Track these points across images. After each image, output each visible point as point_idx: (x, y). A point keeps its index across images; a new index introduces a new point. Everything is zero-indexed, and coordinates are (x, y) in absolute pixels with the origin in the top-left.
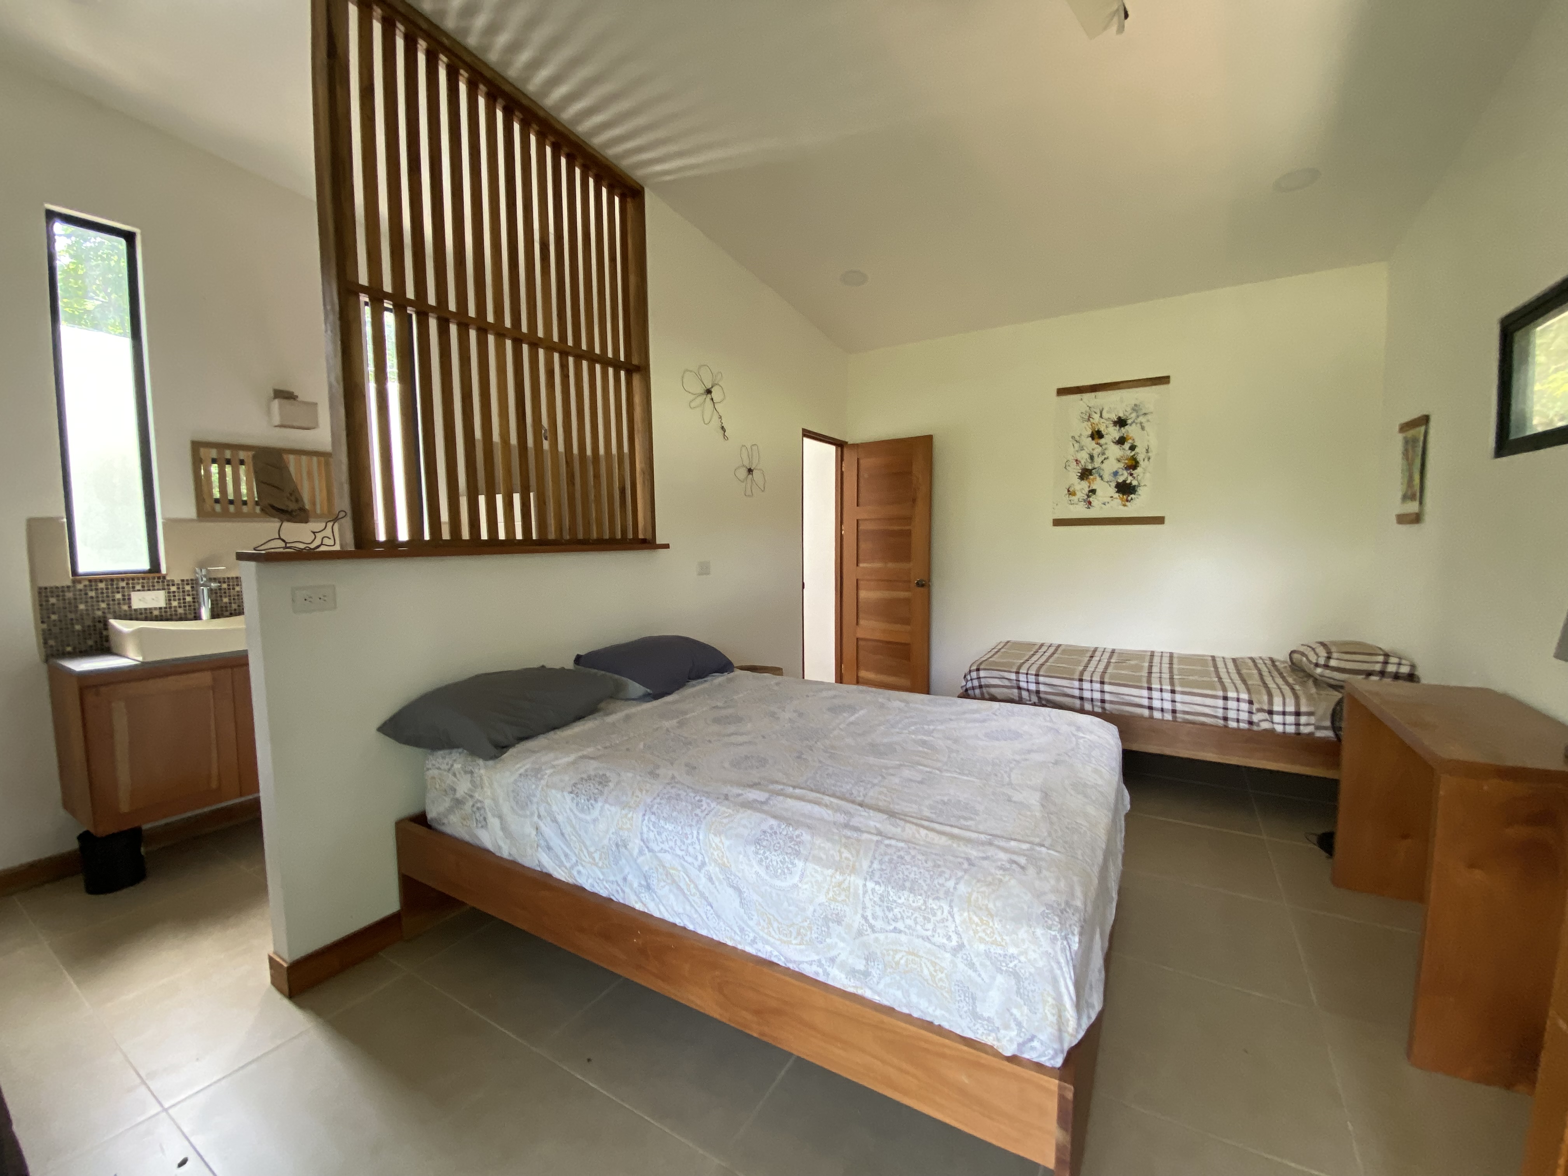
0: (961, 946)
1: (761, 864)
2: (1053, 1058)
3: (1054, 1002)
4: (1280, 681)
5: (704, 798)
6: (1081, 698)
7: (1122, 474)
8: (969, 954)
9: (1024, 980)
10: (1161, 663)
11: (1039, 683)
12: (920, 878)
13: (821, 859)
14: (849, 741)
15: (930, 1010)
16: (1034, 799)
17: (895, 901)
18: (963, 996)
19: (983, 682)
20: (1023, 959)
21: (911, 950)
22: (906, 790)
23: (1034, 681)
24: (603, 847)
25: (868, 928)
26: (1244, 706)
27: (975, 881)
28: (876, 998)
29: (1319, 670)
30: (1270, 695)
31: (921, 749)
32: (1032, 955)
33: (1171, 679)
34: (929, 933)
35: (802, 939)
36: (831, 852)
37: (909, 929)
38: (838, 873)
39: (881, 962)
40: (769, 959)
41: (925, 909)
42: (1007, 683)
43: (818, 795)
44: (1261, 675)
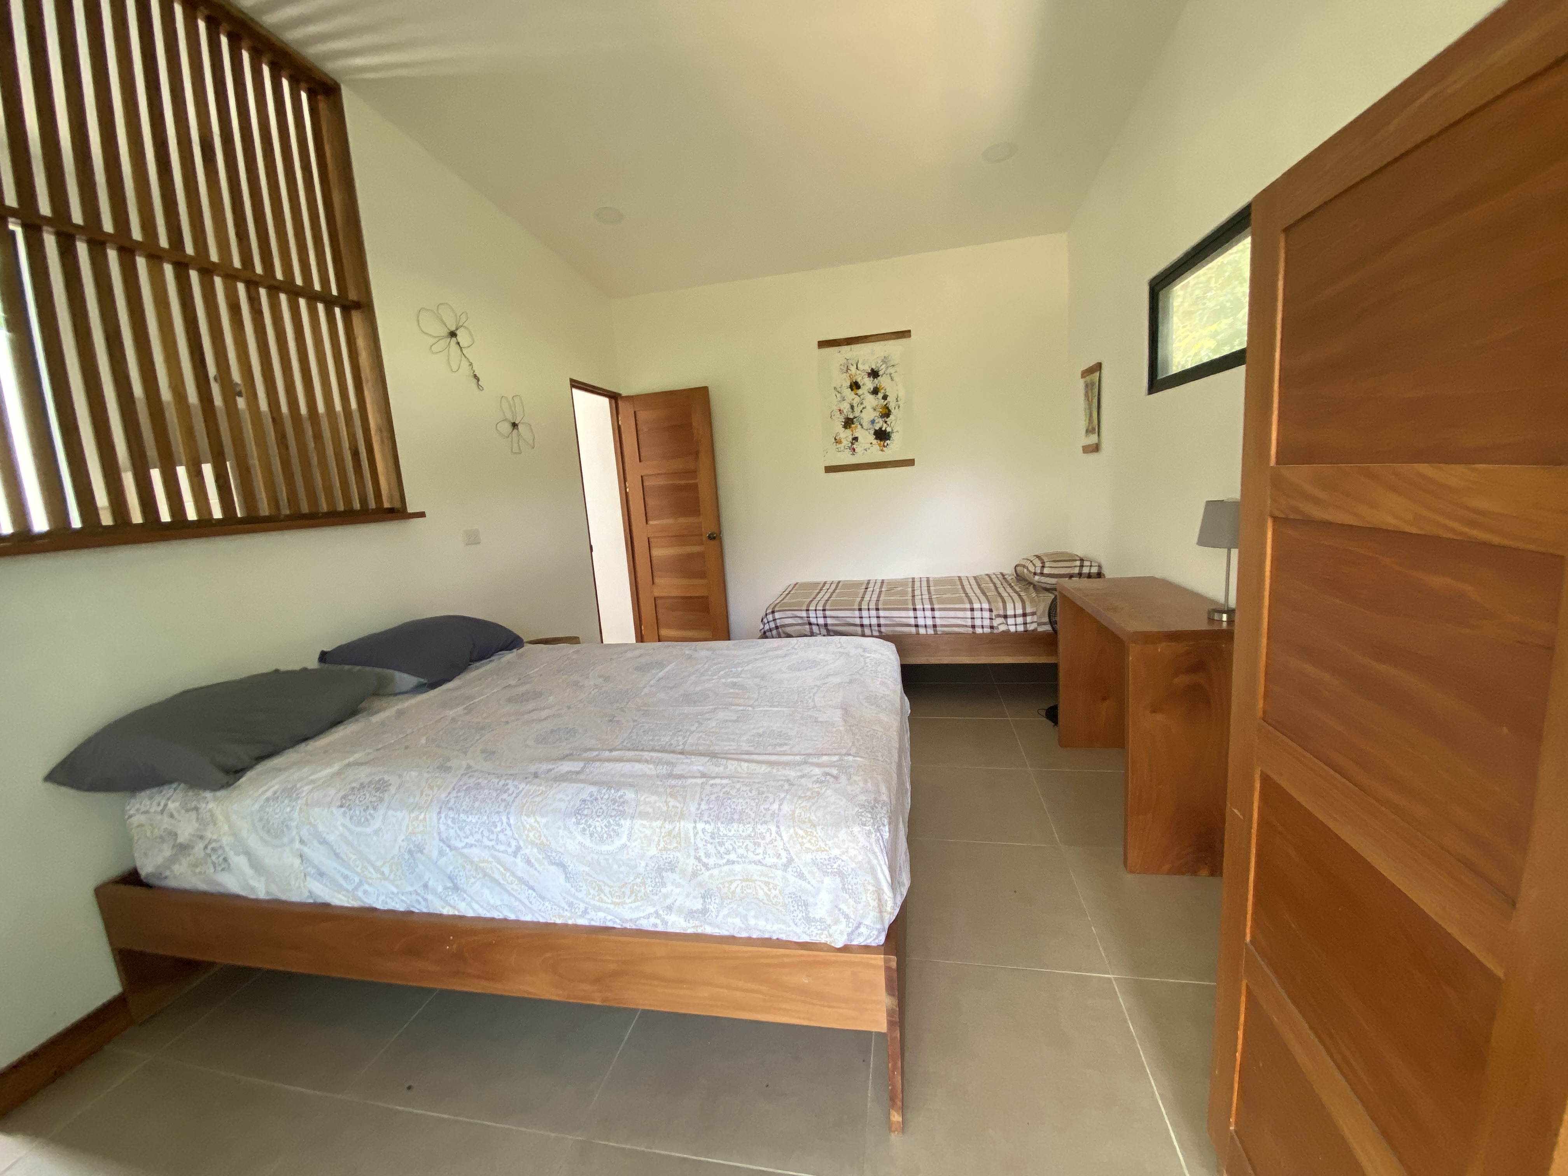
0: (790, 861)
1: (584, 834)
2: (877, 937)
3: (874, 889)
4: (1009, 590)
5: (510, 782)
6: (862, 626)
7: (878, 422)
8: (798, 866)
9: (847, 876)
10: (921, 587)
11: (826, 617)
12: (747, 808)
13: (648, 813)
14: (661, 695)
15: (768, 927)
16: (837, 716)
17: (726, 836)
18: (796, 905)
19: (779, 622)
20: (844, 857)
21: (745, 877)
22: (723, 731)
23: (822, 615)
24: (393, 858)
25: (702, 867)
26: (986, 614)
27: (796, 798)
28: (716, 932)
29: (1037, 578)
30: (1004, 602)
31: (732, 691)
32: (852, 852)
33: (930, 599)
34: (760, 857)
35: (636, 896)
36: (658, 804)
37: (741, 858)
38: (667, 822)
39: (717, 896)
40: (604, 925)
41: (755, 835)
42: (799, 621)
43: (637, 753)
44: (996, 588)
